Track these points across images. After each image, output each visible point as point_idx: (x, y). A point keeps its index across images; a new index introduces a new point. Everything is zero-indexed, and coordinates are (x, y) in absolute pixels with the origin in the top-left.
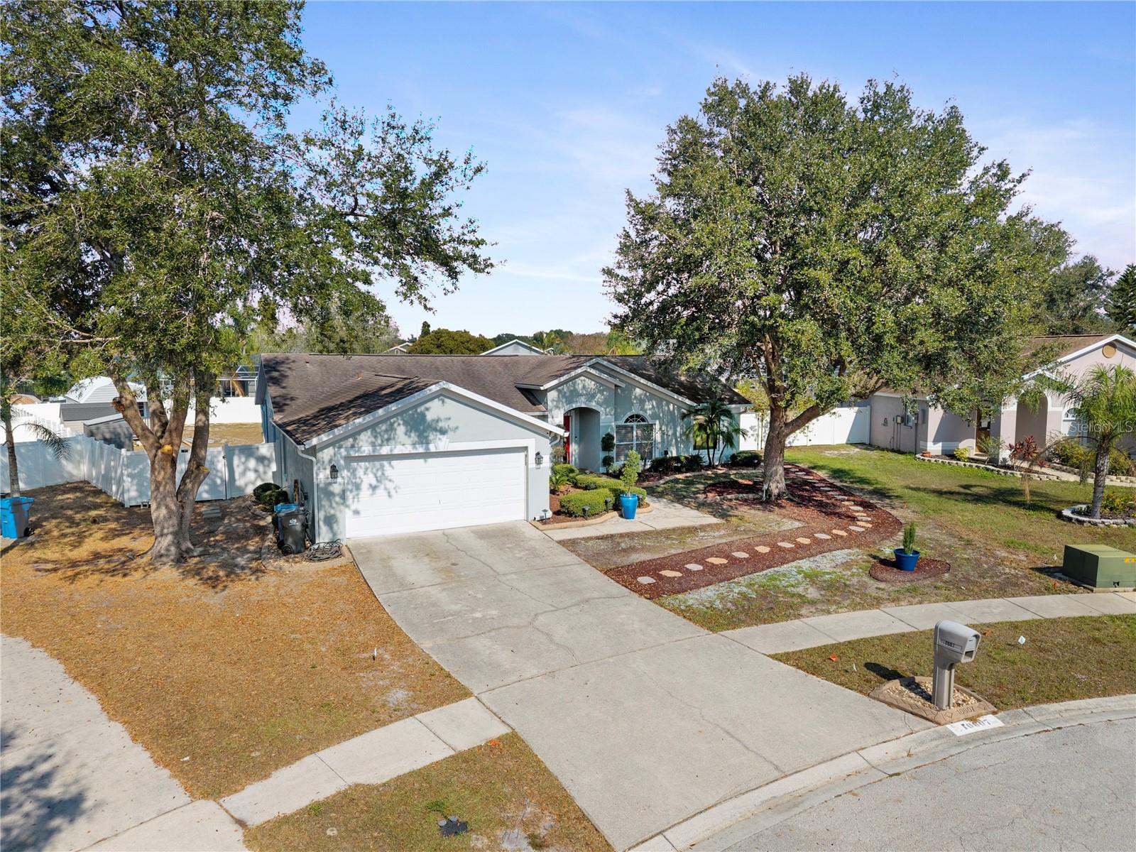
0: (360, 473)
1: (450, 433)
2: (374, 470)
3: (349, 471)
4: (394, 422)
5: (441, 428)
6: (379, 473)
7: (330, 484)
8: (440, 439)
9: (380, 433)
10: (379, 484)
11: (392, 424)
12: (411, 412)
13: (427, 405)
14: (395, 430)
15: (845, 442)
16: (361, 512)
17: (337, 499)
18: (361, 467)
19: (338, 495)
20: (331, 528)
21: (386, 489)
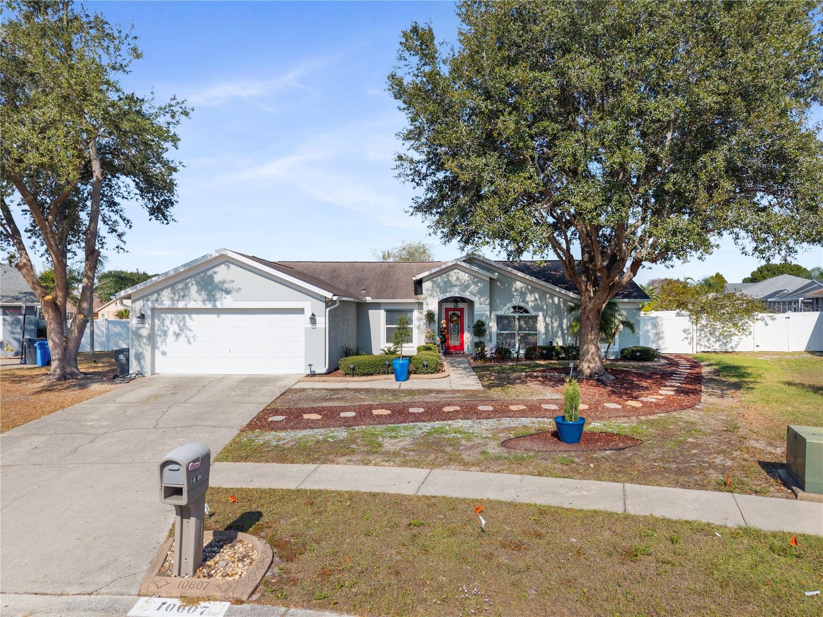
0: (167, 322)
1: (234, 293)
2: (178, 321)
3: (159, 320)
4: (189, 282)
5: (226, 288)
6: (182, 324)
7: (139, 328)
8: (225, 298)
9: (177, 291)
10: (181, 332)
11: (187, 284)
12: (202, 275)
13: (215, 270)
14: (189, 288)
15: (803, 350)
16: (167, 354)
17: (145, 340)
18: (168, 318)
19: (146, 337)
20: (140, 363)
21: (186, 336)
